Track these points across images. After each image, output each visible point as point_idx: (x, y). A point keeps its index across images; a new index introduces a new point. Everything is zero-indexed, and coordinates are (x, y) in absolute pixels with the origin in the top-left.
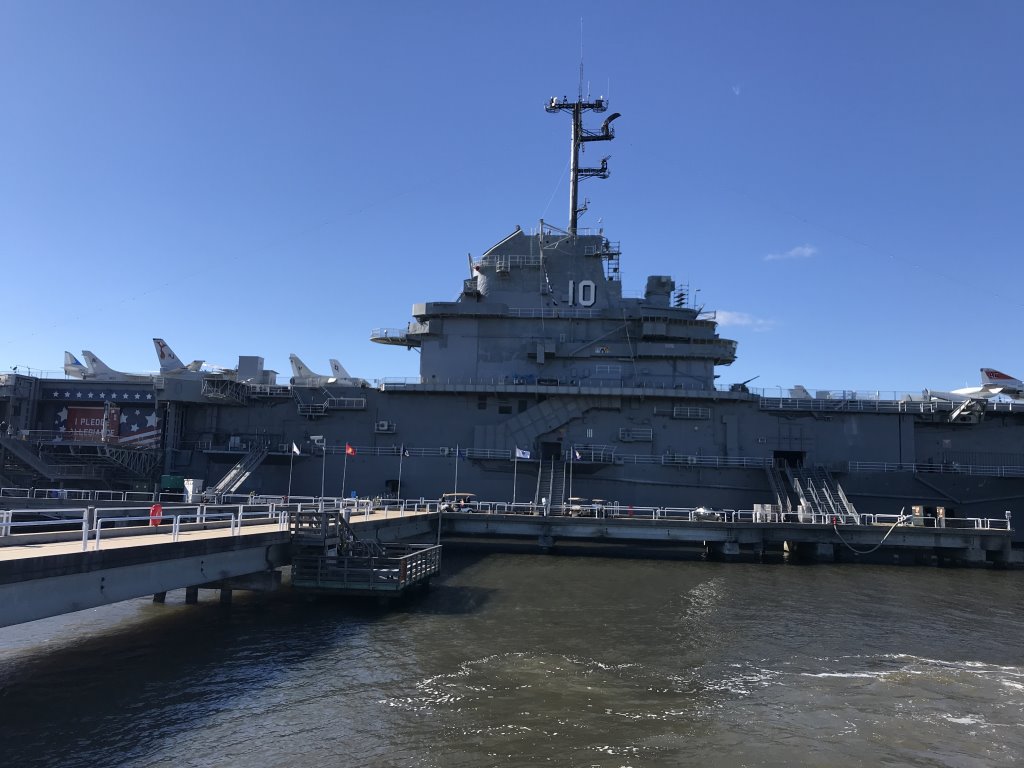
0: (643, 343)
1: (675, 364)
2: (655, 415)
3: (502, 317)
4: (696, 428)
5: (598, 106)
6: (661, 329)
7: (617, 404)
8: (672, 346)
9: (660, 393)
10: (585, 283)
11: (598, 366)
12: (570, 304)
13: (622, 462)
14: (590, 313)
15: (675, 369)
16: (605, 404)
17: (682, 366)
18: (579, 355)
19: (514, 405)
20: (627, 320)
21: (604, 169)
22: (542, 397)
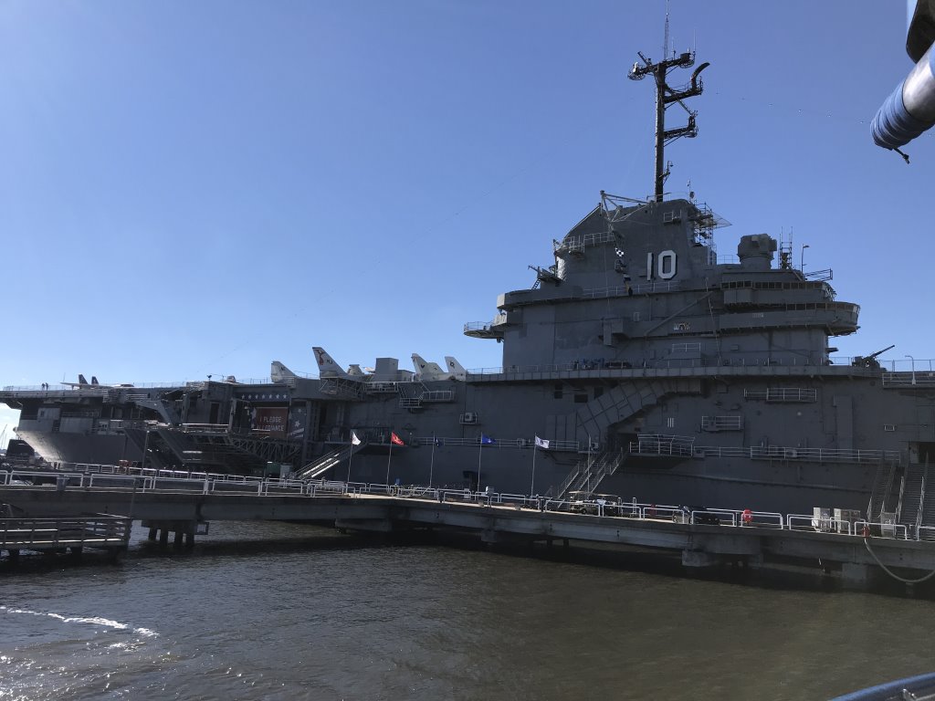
0: (727, 315)
1: (771, 337)
2: (747, 399)
3: (577, 301)
4: (799, 414)
5: (685, 60)
6: (745, 296)
7: (697, 388)
8: (761, 315)
9: (753, 371)
10: (665, 253)
11: (674, 346)
12: (649, 278)
13: (702, 455)
14: (669, 286)
15: (770, 344)
16: (683, 388)
17: (779, 339)
18: (656, 334)
19: (590, 392)
20: (710, 290)
21: (692, 126)
22: (614, 383)
